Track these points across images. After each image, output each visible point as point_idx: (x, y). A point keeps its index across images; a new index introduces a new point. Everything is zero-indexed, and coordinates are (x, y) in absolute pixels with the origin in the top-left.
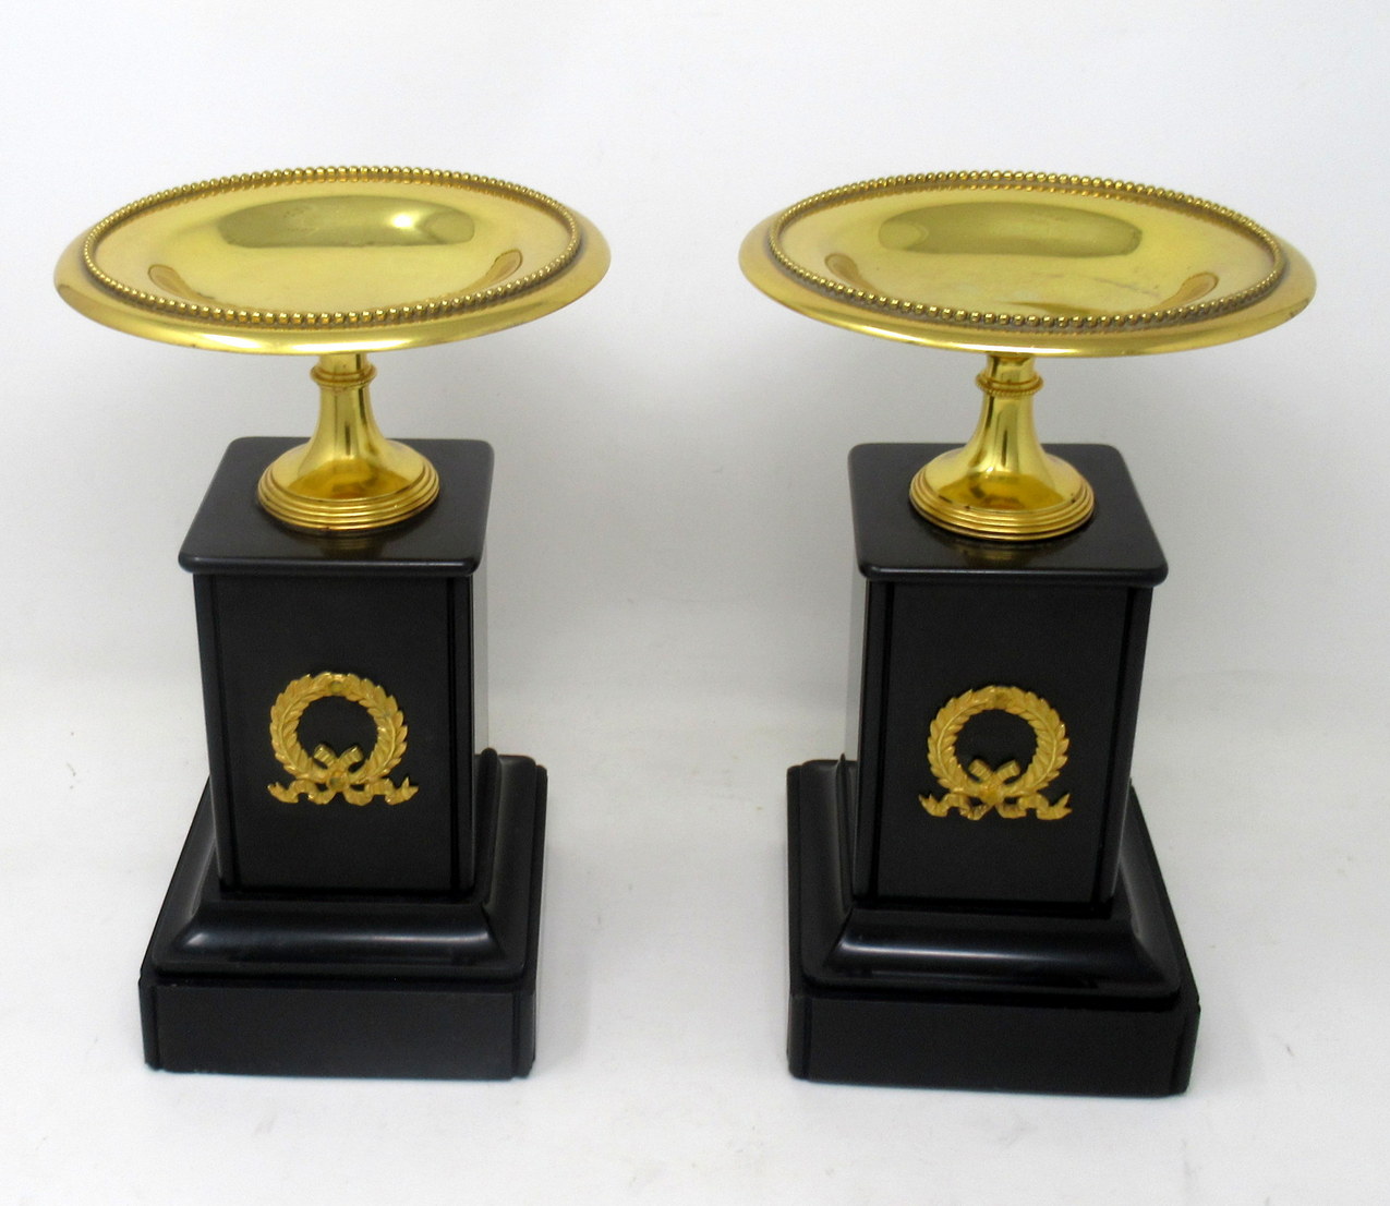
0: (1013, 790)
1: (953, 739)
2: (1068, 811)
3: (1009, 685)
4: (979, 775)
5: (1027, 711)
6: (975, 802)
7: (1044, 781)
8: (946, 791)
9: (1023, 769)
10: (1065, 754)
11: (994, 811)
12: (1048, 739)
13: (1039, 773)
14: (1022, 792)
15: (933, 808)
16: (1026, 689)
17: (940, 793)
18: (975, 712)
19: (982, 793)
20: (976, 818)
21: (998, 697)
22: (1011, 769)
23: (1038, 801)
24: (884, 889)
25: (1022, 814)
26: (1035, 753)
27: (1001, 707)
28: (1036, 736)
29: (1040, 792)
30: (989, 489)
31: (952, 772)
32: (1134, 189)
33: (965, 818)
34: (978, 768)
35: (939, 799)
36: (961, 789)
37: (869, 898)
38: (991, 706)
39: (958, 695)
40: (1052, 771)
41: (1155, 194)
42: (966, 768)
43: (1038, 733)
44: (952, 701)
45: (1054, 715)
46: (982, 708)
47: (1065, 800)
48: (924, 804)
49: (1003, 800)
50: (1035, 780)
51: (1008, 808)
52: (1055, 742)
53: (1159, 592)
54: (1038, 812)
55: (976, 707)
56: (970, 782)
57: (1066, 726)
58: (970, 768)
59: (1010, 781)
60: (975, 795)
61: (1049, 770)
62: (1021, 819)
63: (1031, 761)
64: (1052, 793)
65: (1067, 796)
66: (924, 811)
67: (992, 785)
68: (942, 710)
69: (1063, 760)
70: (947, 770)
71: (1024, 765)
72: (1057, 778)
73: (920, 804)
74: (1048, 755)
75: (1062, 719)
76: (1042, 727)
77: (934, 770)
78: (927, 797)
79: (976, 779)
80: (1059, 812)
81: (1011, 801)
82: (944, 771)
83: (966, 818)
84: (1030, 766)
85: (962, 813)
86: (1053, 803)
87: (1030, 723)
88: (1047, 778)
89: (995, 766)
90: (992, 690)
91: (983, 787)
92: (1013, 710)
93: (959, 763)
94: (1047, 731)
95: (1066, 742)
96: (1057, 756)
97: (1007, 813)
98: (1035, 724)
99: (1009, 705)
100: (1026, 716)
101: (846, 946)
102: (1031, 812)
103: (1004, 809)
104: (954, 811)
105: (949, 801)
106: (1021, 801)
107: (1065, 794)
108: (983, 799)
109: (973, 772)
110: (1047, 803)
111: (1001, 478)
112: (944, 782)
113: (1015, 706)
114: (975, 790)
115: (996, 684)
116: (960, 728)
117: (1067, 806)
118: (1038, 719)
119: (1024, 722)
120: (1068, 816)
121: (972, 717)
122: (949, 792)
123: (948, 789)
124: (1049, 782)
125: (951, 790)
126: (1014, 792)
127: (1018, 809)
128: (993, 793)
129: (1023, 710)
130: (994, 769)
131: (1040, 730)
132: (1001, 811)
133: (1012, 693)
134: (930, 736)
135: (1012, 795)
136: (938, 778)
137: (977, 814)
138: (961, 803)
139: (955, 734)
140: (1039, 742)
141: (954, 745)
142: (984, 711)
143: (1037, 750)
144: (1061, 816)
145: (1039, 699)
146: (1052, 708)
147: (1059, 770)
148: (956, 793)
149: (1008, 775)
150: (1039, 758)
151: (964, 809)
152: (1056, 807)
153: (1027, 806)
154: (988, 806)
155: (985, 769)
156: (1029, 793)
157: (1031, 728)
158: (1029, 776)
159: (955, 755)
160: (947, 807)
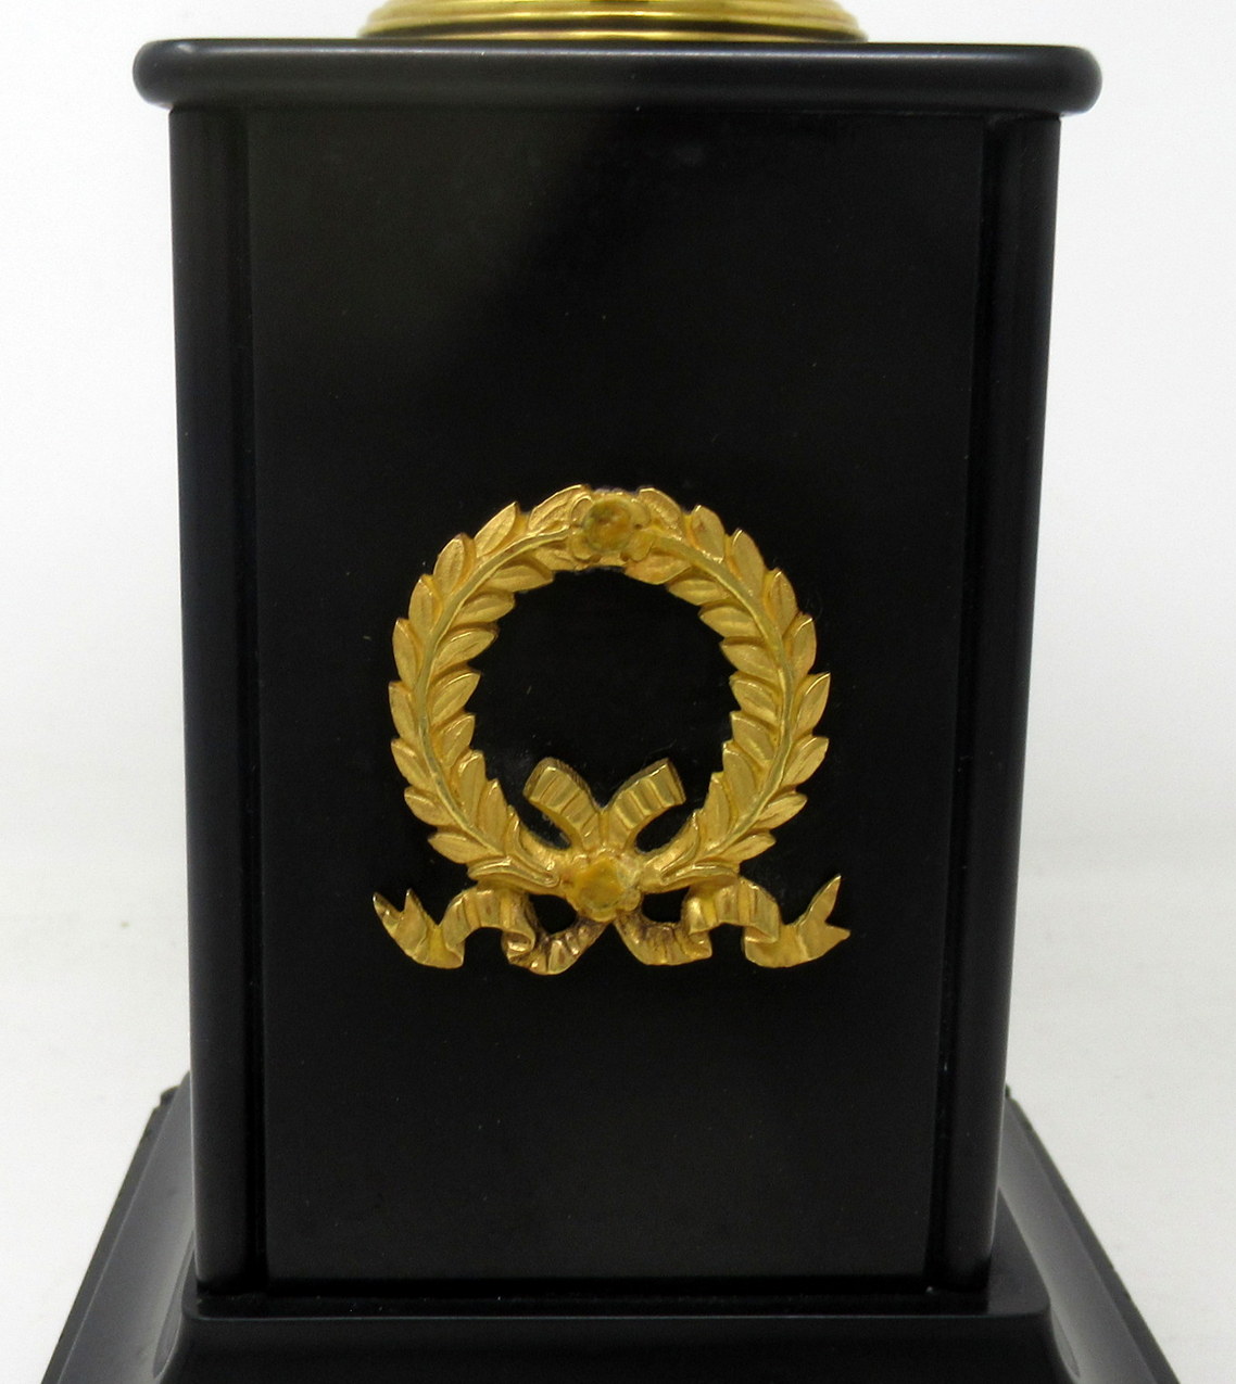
0: (666, 864)
1: (464, 682)
2: (843, 934)
3: (631, 486)
5: (694, 573)
6: (550, 913)
8: (455, 878)
9: (696, 793)
10: (819, 730)
11: (610, 939)
17: (439, 882)
18: (530, 579)
19: (565, 877)
21: (601, 516)
22: (655, 788)
24: (284, 1258)
25: (702, 951)
26: (728, 734)
28: (729, 668)
29: (750, 869)
33: (521, 971)
34: (554, 788)
35: (436, 909)
38: (577, 558)
39: (475, 527)
40: (784, 791)
42: (515, 795)
47: (825, 900)
48: (392, 930)
49: (637, 899)
51: (657, 931)
54: (748, 939)
55: (527, 561)
56: (530, 840)
58: (527, 791)
59: (654, 836)
60: (547, 886)
63: (716, 761)
64: (786, 871)
65: (835, 883)
66: (391, 947)
67: (601, 848)
69: (816, 751)
70: (455, 797)
71: (696, 777)
73: (376, 921)
75: (803, 606)
76: (747, 631)
78: (399, 903)
79: (551, 833)
81: (664, 907)
83: (525, 973)
85: (514, 949)
86: (791, 912)
87: (708, 618)
89: (603, 786)
90: (578, 494)
91: (573, 857)
92: (649, 572)
93: (491, 775)
96: (797, 736)
97: (650, 949)
98: (722, 621)
100: (694, 592)
102: (727, 937)
103: (643, 930)
104: (485, 943)
105: (469, 912)
106: (694, 906)
107: (828, 876)
108: (572, 897)
112: (449, 844)
114: (547, 866)
116: (485, 640)
117: (833, 920)
118: (732, 602)
119: (691, 611)
120: (839, 953)
121: (524, 600)
122: (472, 883)
123: (463, 868)
124: (775, 832)
125: (474, 874)
126: (670, 873)
127: (686, 929)
128: (605, 872)
129: (681, 566)
130: (603, 789)
131: (740, 641)
132: (632, 940)
133: (649, 505)
134: (397, 678)
135: (665, 885)
136: (433, 830)
137: (560, 955)
138: (509, 917)
139: (473, 664)
140: (740, 688)
141: (468, 708)
142: (562, 576)
143: (734, 717)
144: (819, 953)
145: (730, 531)
146: (770, 565)
147: (801, 789)
148: (488, 883)
149: (646, 814)
150: (741, 746)
151: (517, 938)
152: (802, 921)
153: (712, 923)
154: (590, 923)
155: (575, 790)
156: (715, 873)
157: (711, 638)
158: (713, 813)
159: (478, 743)
160: (463, 933)
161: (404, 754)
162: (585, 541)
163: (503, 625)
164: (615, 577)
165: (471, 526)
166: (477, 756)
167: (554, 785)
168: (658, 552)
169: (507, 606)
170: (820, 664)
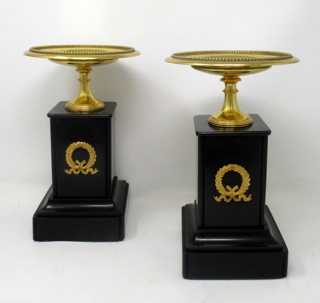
0: (237, 193)
1: (221, 179)
2: (251, 199)
3: (234, 164)
5: (239, 171)
6: (228, 197)
8: (220, 194)
9: (239, 188)
10: (249, 183)
11: (233, 199)
15: (218, 199)
16: (239, 165)
17: (219, 195)
18: (226, 171)
19: (229, 194)
20: (228, 202)
21: (232, 167)
22: (236, 187)
24: (206, 225)
25: (240, 200)
26: (242, 183)
28: (242, 178)
29: (244, 194)
30: (227, 115)
34: (228, 187)
37: (202, 227)
38: (230, 170)
40: (247, 187)
42: (225, 188)
47: (250, 196)
48: (215, 198)
49: (235, 196)
51: (236, 198)
52: (247, 179)
54: (244, 199)
55: (226, 170)
56: (226, 191)
57: (249, 175)
58: (226, 188)
62: (240, 201)
64: (247, 194)
65: (251, 194)
66: (215, 200)
67: (232, 192)
69: (249, 184)
70: (220, 188)
71: (240, 186)
72: (248, 189)
73: (214, 198)
75: (248, 173)
76: (244, 175)
77: (217, 188)
78: (216, 196)
80: (249, 199)
81: (237, 197)
83: (226, 202)
85: (225, 200)
86: (247, 197)
87: (240, 174)
89: (232, 187)
90: (230, 165)
91: (230, 193)
92: (236, 171)
93: (223, 186)
95: (250, 179)
96: (248, 183)
97: (236, 200)
98: (242, 174)
100: (239, 172)
101: (197, 239)
102: (242, 199)
104: (223, 200)
105: (221, 197)
106: (239, 196)
107: (250, 194)
108: (230, 196)
111: (230, 112)
112: (220, 192)
114: (228, 194)
115: (231, 164)
116: (223, 176)
117: (251, 197)
118: (242, 173)
119: (239, 174)
120: (251, 200)
121: (226, 173)
122: (221, 195)
123: (221, 194)
124: (246, 191)
125: (222, 194)
126: (238, 194)
127: (239, 199)
128: (232, 194)
129: (238, 170)
130: (232, 188)
131: (243, 176)
133: (236, 166)
134: (216, 179)
135: (237, 195)
136: (218, 191)
137: (228, 201)
138: (224, 198)
139: (222, 178)
140: (243, 179)
141: (222, 181)
142: (229, 171)
143: (243, 181)
144: (250, 200)
145: (242, 167)
146: (245, 170)
147: (248, 187)
148: (223, 195)
149: (236, 189)
150: (243, 184)
151: (225, 199)
152: (248, 197)
153: (241, 198)
154: (231, 198)
155: (230, 188)
156: (241, 194)
157: (241, 176)
158: (241, 189)
159: (222, 184)
160: (221, 199)
161: (216, 185)
162: (231, 169)
163: (224, 175)
164: (233, 171)
165: (222, 167)
168: (236, 169)
170: (249, 178)
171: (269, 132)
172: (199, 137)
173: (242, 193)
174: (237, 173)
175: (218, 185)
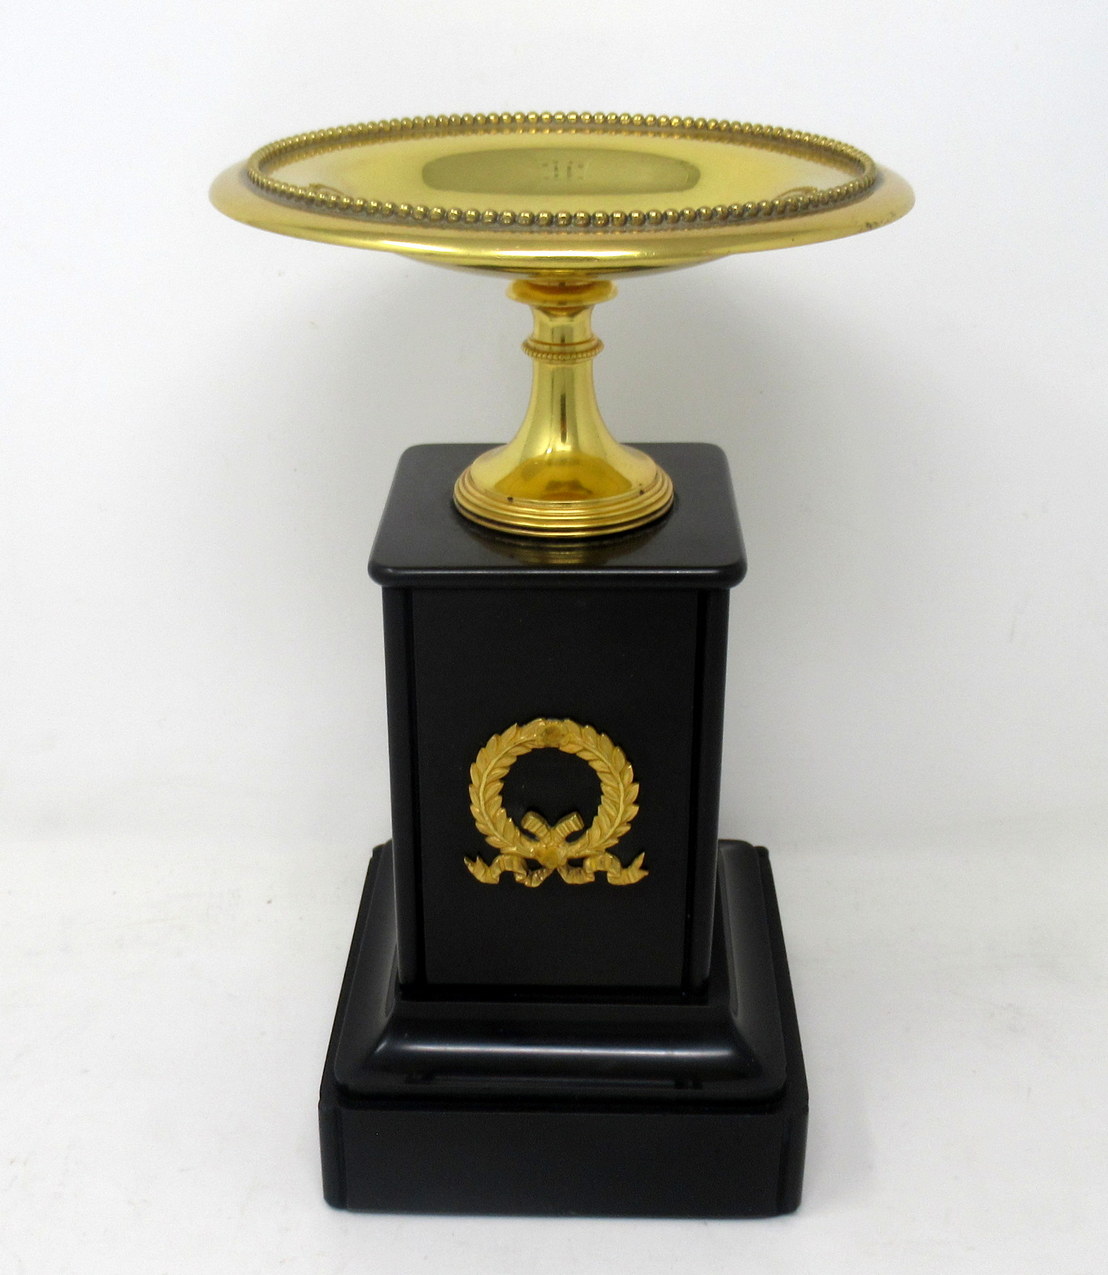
0: (577, 850)
1: (498, 786)
2: (646, 873)
3: (561, 717)
4: (533, 830)
5: (585, 749)
6: (532, 865)
7: (612, 837)
8: (497, 852)
9: (588, 824)
10: (636, 803)
11: (555, 875)
12: (614, 784)
13: (605, 827)
14: (588, 852)
15: (483, 874)
16: (581, 721)
17: (489, 855)
18: (523, 751)
19: (538, 853)
20: (535, 885)
21: (548, 732)
22: (572, 823)
23: (607, 863)
24: (433, 974)
25: (590, 878)
26: (600, 803)
27: (554, 745)
28: (599, 781)
29: (609, 850)
31: (501, 826)
32: (694, 125)
33: (521, 885)
35: (488, 862)
36: (514, 849)
37: (412, 988)
38: (540, 744)
39: (501, 732)
40: (621, 824)
41: (718, 127)
42: (518, 823)
43: (600, 776)
44: (493, 738)
45: (618, 753)
46: (531, 747)
47: (639, 861)
48: (471, 869)
49: (565, 861)
50: (601, 836)
51: (574, 871)
52: (622, 788)
53: (737, 595)
54: (609, 875)
55: (523, 745)
56: (524, 840)
57: (634, 768)
58: (523, 823)
59: (572, 838)
60: (531, 856)
61: (616, 824)
62: (590, 883)
63: (596, 813)
64: (623, 851)
65: (643, 856)
66: (471, 877)
67: (552, 843)
68: (483, 749)
69: (634, 810)
70: (494, 825)
71: (588, 819)
72: (627, 833)
73: (466, 869)
74: (616, 805)
75: (629, 759)
76: (607, 770)
77: (480, 826)
78: (474, 860)
79: (532, 836)
80: (634, 875)
81: (576, 863)
82: (491, 827)
83: (523, 885)
84: (595, 819)
85: (518, 878)
86: (626, 864)
87: (590, 764)
88: (615, 833)
89: (552, 820)
90: (540, 723)
91: (541, 846)
92: (568, 748)
93: (508, 816)
94: (611, 773)
95: (637, 787)
96: (626, 806)
97: (570, 878)
98: (596, 765)
99: (562, 742)
100: (585, 756)
102: (601, 875)
103: (568, 871)
104: (507, 876)
105: (502, 864)
106: (588, 863)
107: (640, 853)
108: (541, 861)
109: (525, 827)
110: (618, 865)
112: (493, 841)
113: (570, 742)
114: (531, 849)
115: (546, 716)
116: (506, 772)
117: (643, 867)
118: (601, 760)
119: (585, 762)
120: (643, 880)
121: (519, 758)
122: (500, 854)
123: (498, 849)
124: (618, 838)
125: (502, 851)
127: (585, 872)
128: (553, 853)
129: (581, 748)
130: (552, 823)
131: (604, 773)
132: (564, 875)
133: (568, 725)
134: (471, 782)
135: (576, 856)
136: (486, 836)
137: (536, 881)
138: (516, 866)
139: (502, 779)
140: (604, 788)
141: (501, 794)
142: (534, 750)
143: (602, 798)
144: (637, 880)
145: (599, 734)
146: (615, 746)
147: (629, 822)
148: (509, 854)
149: (569, 831)
150: (605, 808)
151: (519, 874)
152: (630, 868)
153: (595, 869)
154: (548, 869)
155: (540, 824)
156: (594, 852)
157: (593, 772)
158: (594, 832)
159: (503, 806)
160: (498, 872)
161: (475, 810)
162: (543, 740)
163: (513, 767)
164: (556, 751)
166: (503, 811)
167: (533, 822)
169: (514, 760)
170: (635, 780)
171: (735, 572)
172: (386, 592)
173: (597, 849)
174: (573, 757)
175: (481, 813)
